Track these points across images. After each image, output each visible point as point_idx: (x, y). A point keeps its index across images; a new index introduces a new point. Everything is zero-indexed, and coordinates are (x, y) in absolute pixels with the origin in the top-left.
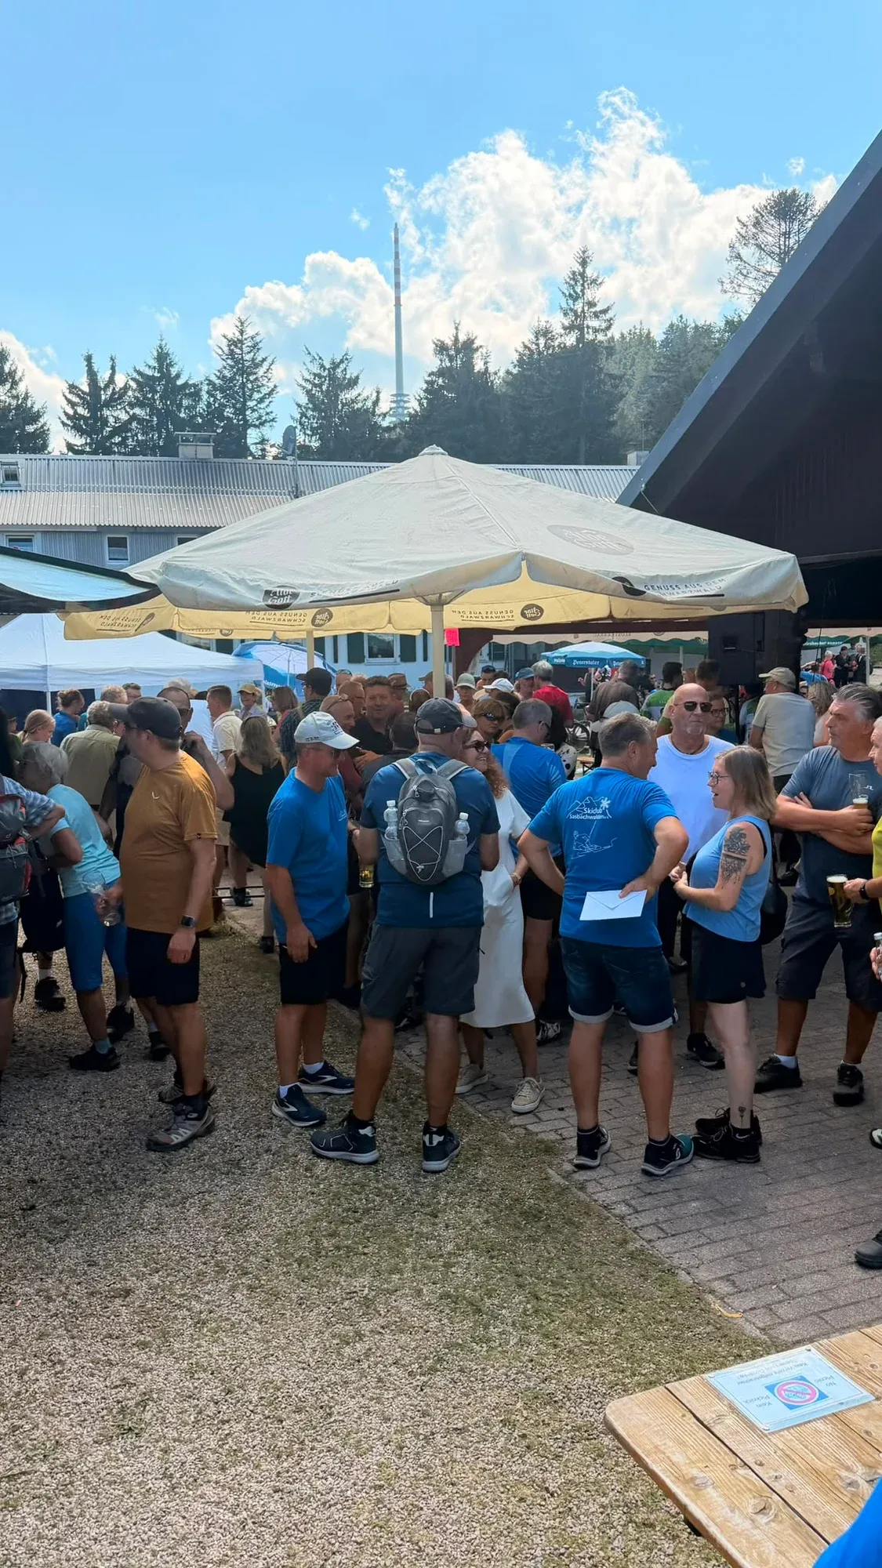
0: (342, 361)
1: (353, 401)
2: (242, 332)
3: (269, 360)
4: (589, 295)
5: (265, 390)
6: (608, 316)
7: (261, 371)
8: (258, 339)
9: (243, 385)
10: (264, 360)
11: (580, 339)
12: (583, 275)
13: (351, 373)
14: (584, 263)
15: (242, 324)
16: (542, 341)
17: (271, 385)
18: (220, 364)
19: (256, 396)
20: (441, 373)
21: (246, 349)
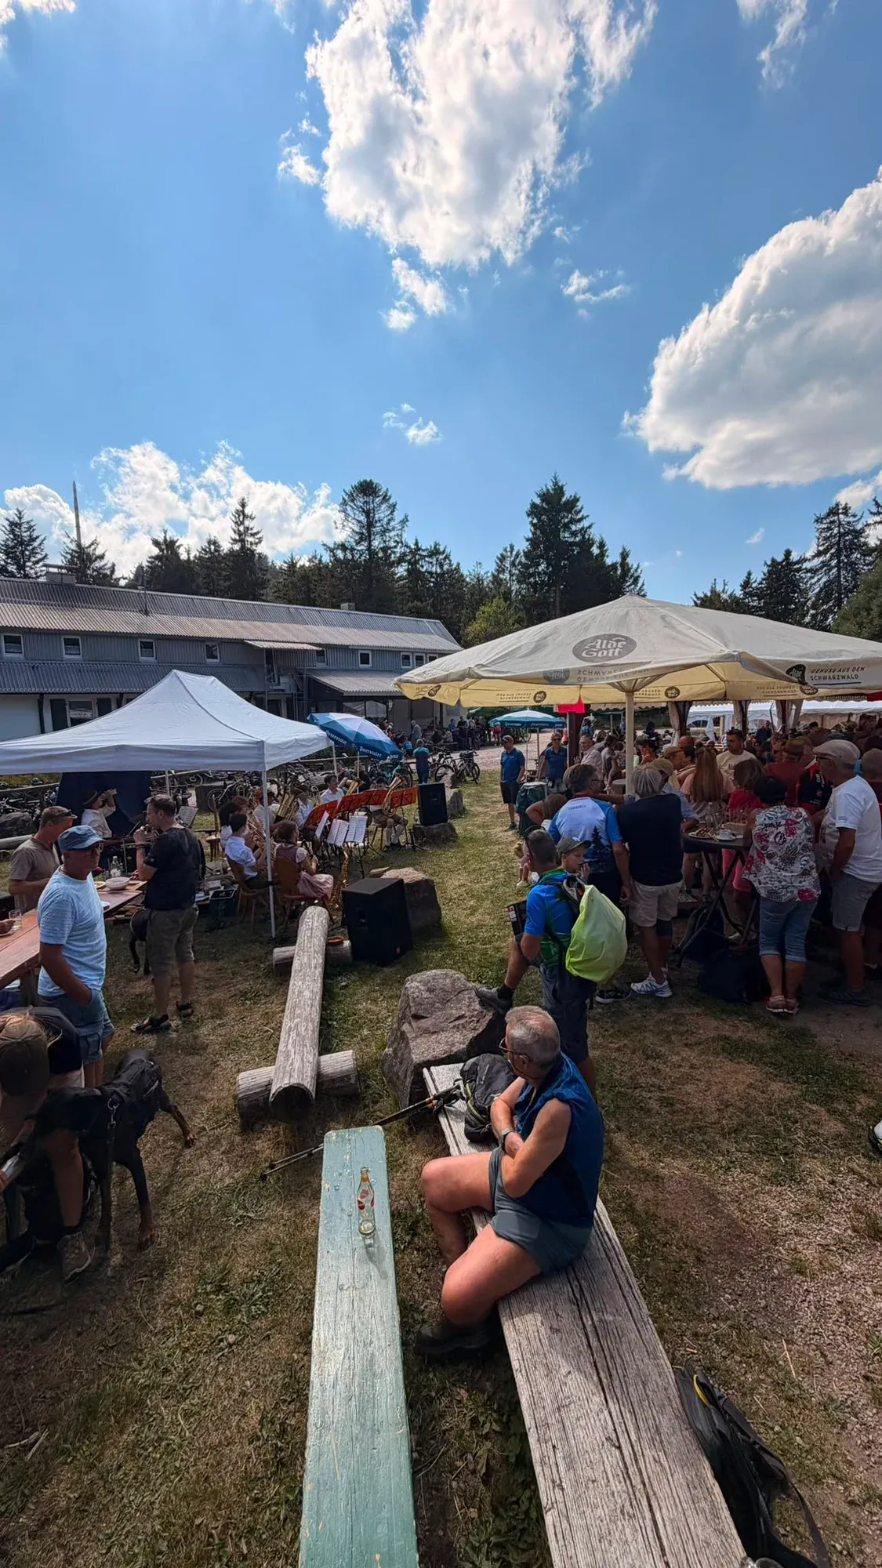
0: (92, 544)
1: (101, 568)
2: (20, 518)
3: (41, 538)
4: (247, 523)
5: (39, 556)
6: (259, 536)
7: (36, 544)
8: (32, 524)
9: (22, 552)
10: (37, 537)
11: (243, 547)
12: (243, 512)
13: (98, 552)
14: (243, 505)
15: (20, 513)
16: (212, 547)
17: (44, 553)
18: (5, 537)
19: (33, 559)
20: (157, 558)
21: (23, 530)
